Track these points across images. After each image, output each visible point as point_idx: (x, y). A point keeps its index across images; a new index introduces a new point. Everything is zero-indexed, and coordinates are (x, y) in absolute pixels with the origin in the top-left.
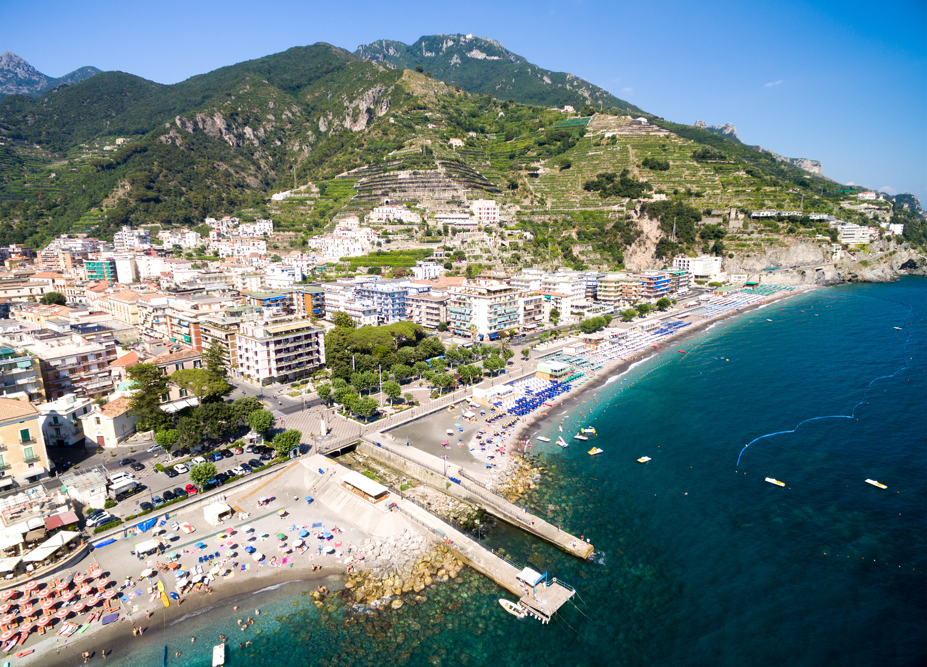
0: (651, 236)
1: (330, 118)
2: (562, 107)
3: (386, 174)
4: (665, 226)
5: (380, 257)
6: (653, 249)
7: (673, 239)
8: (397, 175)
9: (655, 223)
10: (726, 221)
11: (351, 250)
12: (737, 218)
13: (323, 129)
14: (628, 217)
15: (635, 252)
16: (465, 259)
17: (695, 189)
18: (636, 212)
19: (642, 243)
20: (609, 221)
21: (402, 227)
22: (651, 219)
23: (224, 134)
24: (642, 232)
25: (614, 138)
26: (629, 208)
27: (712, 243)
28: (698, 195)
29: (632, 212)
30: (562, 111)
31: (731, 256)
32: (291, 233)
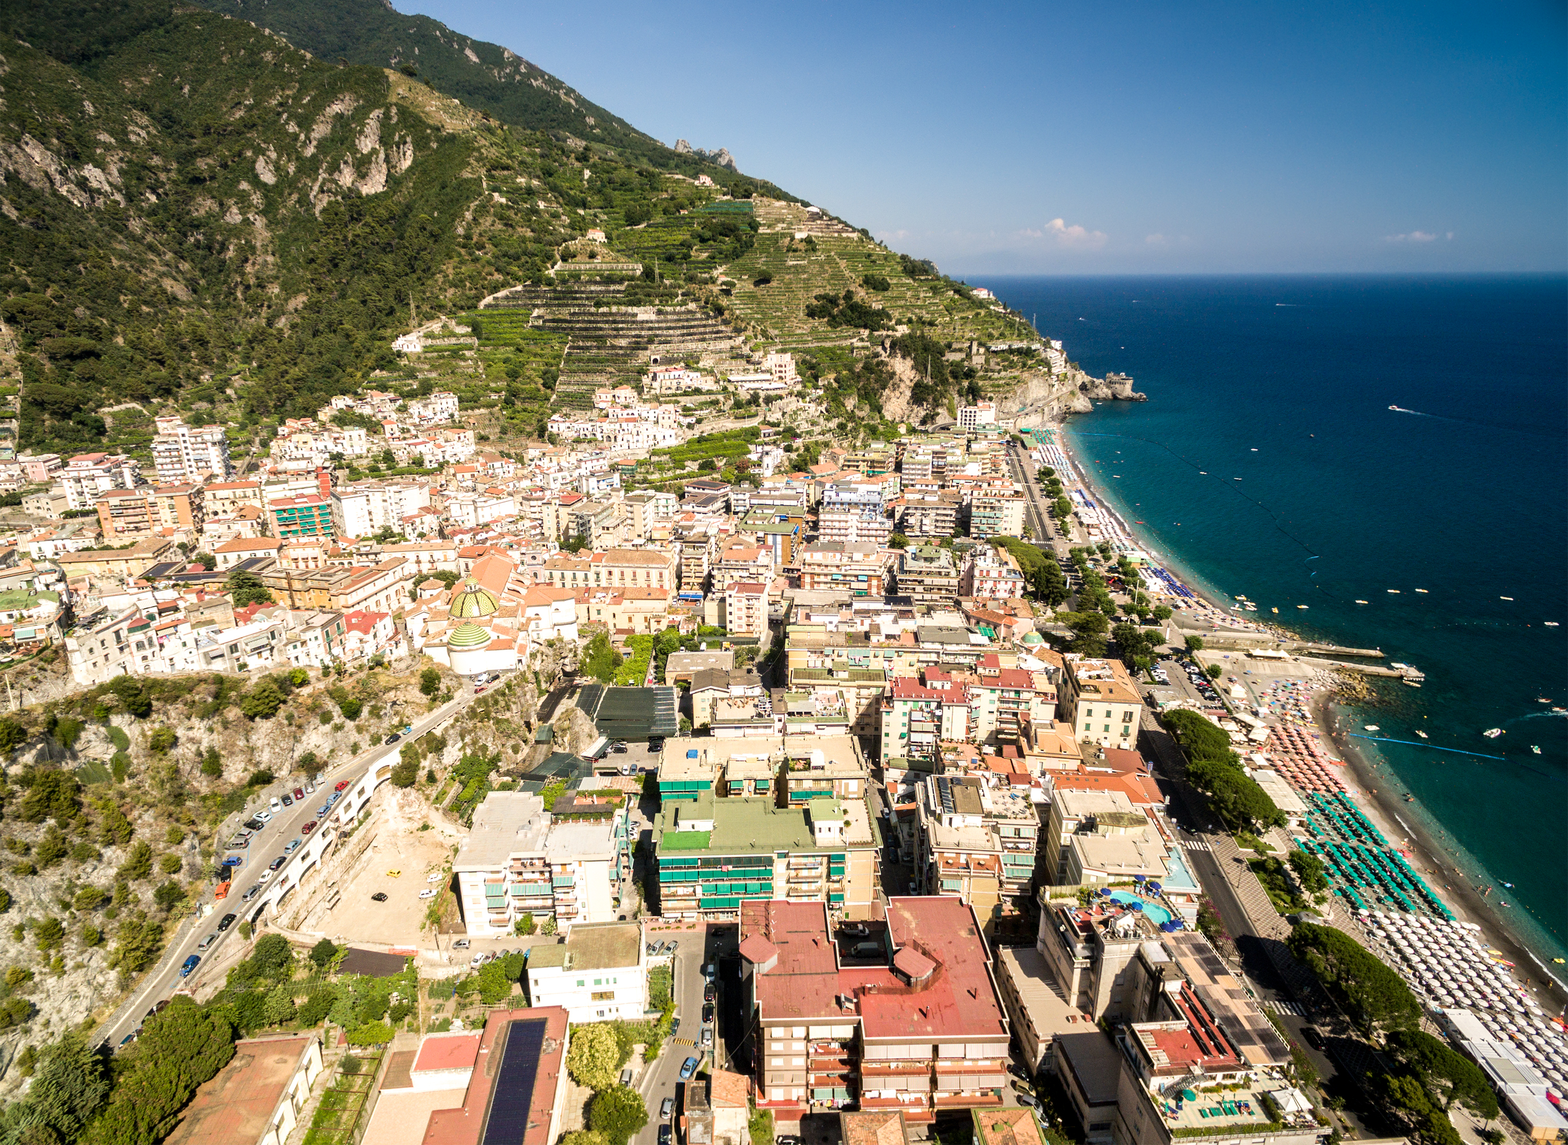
0: (904, 378)
1: (274, 155)
2: (695, 176)
3: (601, 310)
4: (919, 366)
5: (705, 446)
6: (908, 393)
7: (928, 381)
8: (635, 315)
9: (909, 362)
10: (969, 356)
11: (659, 438)
12: (978, 353)
13: (268, 178)
14: (877, 355)
15: (889, 398)
16: (799, 436)
17: (927, 317)
18: (885, 349)
19: (895, 387)
20: (857, 361)
21: (703, 398)
22: (904, 357)
23: (58, 184)
24: (894, 373)
25: (808, 240)
26: (873, 344)
27: (966, 384)
28: (931, 324)
29: (879, 349)
30: (697, 183)
31: (991, 399)
32: (482, 411)
